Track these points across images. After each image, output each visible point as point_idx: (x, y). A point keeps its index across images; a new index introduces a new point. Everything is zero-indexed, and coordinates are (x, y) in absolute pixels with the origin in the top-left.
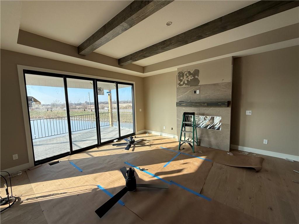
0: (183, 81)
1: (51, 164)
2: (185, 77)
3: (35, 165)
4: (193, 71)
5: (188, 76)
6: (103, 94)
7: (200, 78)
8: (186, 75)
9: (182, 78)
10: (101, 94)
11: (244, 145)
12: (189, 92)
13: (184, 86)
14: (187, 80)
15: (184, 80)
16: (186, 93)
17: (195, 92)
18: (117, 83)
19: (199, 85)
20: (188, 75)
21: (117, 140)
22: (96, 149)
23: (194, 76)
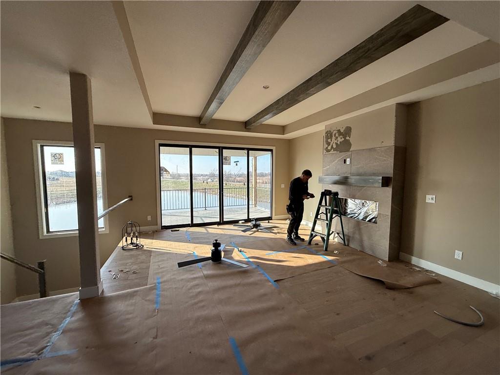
0: (331, 144)
1: (172, 231)
2: (334, 138)
3: (162, 229)
4: (344, 128)
5: (337, 137)
6: (229, 164)
7: (352, 139)
8: (335, 135)
9: (329, 140)
10: (226, 164)
11: (421, 257)
12: (338, 161)
13: (332, 151)
14: (336, 144)
15: (332, 142)
16: (334, 163)
17: (345, 161)
18: (249, 150)
19: (351, 150)
20: (337, 135)
21: (244, 221)
22: (216, 226)
23: (345, 137)
